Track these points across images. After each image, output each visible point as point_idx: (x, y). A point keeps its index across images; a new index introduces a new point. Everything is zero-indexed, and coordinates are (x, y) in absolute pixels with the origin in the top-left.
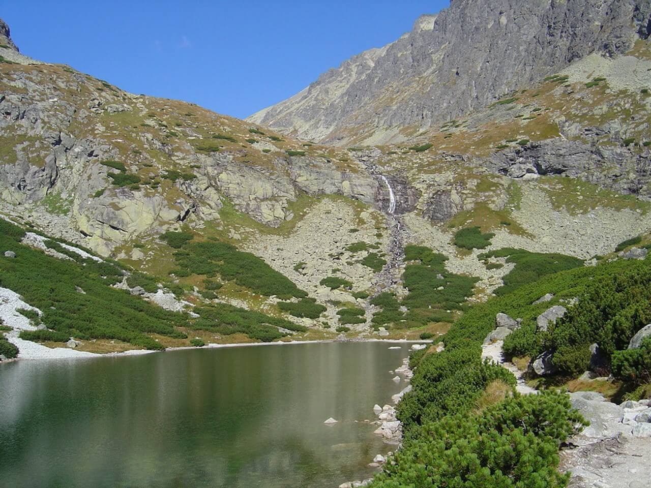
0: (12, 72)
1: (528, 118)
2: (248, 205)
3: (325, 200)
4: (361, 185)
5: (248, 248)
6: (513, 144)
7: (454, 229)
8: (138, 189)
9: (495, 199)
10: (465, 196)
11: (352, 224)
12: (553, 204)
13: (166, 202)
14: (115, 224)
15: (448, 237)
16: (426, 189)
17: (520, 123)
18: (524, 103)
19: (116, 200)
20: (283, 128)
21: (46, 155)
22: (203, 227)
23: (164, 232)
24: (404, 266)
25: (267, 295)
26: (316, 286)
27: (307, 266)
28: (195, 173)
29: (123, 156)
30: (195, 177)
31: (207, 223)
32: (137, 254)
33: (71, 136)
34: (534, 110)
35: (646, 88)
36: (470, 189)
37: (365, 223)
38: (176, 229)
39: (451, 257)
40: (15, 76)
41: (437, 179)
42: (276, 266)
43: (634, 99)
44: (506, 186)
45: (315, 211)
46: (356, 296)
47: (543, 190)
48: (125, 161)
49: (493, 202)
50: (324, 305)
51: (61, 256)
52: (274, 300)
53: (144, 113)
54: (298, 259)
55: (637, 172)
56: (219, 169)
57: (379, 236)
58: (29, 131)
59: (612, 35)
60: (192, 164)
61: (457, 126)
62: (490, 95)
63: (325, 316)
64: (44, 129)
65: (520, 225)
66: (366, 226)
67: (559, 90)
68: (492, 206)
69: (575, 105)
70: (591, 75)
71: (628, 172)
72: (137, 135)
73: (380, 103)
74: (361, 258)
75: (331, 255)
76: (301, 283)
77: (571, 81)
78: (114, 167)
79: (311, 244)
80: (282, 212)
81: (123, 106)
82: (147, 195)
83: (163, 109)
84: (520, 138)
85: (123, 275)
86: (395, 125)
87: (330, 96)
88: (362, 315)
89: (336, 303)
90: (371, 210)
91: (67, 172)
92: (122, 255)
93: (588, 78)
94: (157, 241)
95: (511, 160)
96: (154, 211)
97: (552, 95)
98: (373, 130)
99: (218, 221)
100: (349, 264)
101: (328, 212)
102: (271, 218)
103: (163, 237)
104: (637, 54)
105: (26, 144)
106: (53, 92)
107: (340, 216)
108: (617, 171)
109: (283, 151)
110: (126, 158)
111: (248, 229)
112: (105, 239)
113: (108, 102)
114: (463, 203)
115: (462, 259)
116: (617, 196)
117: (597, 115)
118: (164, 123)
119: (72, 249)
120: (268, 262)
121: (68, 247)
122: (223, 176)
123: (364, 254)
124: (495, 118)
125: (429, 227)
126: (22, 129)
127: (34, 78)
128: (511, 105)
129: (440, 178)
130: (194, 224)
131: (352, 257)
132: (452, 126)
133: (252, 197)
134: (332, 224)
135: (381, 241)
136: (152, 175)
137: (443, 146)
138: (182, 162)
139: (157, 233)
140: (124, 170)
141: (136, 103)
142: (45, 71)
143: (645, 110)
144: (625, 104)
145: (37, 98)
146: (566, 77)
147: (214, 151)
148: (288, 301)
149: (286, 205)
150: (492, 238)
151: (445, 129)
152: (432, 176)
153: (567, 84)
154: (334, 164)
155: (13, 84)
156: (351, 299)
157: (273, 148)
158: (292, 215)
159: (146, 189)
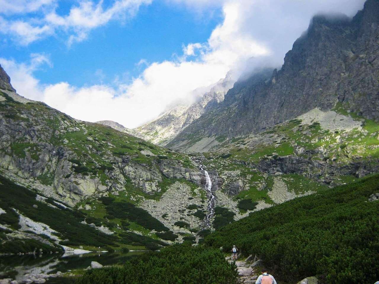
0: (21, 110)
1: (279, 143)
2: (139, 183)
3: (177, 182)
4: (195, 175)
5: (140, 206)
6: (270, 157)
7: (239, 200)
8: (87, 175)
9: (260, 185)
10: (245, 183)
11: (190, 195)
12: (288, 188)
13: (101, 182)
14: (76, 191)
15: (236, 203)
16: (227, 179)
17: (275, 146)
18: (278, 134)
19: (77, 180)
20: (150, 131)
21: (40, 154)
22: (118, 194)
23: (100, 197)
24: (214, 217)
25: (151, 229)
26: (173, 226)
27: (168, 215)
28: (113, 167)
29: (79, 157)
30: (114, 169)
31: (120, 192)
32: (88, 207)
33: (52, 145)
34: (283, 139)
35: (338, 131)
36: (248, 180)
37: (196, 195)
38: (106, 195)
39: (237, 213)
40: (23, 112)
41: (232, 174)
42: (153, 215)
43: (331, 136)
44: (266, 178)
45: (172, 188)
46: (191, 231)
47: (284, 181)
48: (80, 159)
49: (259, 187)
50: (177, 234)
51: (54, 207)
52: (154, 231)
53: (86, 132)
54: (163, 212)
55: (330, 173)
56: (124, 164)
57: (203, 202)
58: (30, 141)
59: (325, 99)
60: (112, 162)
61: (244, 144)
62: (265, 122)
63: (178, 240)
64: (38, 141)
65: (271, 198)
66: (197, 196)
67: (295, 128)
68: (258, 189)
69: (303, 137)
70: (313, 120)
71: (325, 174)
72: (85, 146)
73: (205, 121)
74: (194, 213)
75: (179, 211)
76: (166, 224)
77: (303, 123)
78: (75, 163)
79: (170, 205)
80: (156, 188)
81: (76, 129)
82: (91, 178)
83: (95, 131)
84: (274, 154)
85: (84, 217)
86: (213, 134)
87: (177, 114)
88: (194, 240)
89: (182, 234)
90: (199, 188)
91: (50, 163)
92: (81, 207)
93: (311, 122)
94: (97, 201)
95: (269, 165)
96: (95, 186)
97: (292, 131)
98: (201, 137)
99: (125, 191)
100: (188, 215)
101: (178, 189)
102: (150, 191)
103: (99, 199)
104: (336, 111)
105: (30, 148)
106: (42, 121)
107: (184, 191)
108: (320, 173)
109: (156, 155)
110: (80, 158)
111: (139, 196)
112: (72, 199)
113: (68, 126)
114: (244, 186)
115: (242, 215)
116: (319, 185)
117: (313, 144)
118: (97, 139)
119: (59, 203)
120: (150, 213)
121: (57, 203)
122: (127, 168)
123: (196, 211)
124: (263, 142)
125: (227, 198)
126: (27, 140)
127: (32, 113)
128: (272, 135)
129: (233, 173)
130: (113, 193)
131: (190, 212)
132: (242, 144)
133: (141, 179)
134: (180, 195)
135: (204, 204)
136: (93, 167)
137: (236, 156)
138: (107, 161)
139: (97, 197)
140: (79, 165)
141: (82, 127)
142: (37, 109)
143: (336, 142)
144: (327, 138)
145: (34, 124)
146: (301, 121)
147: (122, 155)
148: (161, 232)
149: (157, 184)
150: (257, 205)
151: (238, 145)
152: (230, 172)
153: (300, 125)
154: (182, 163)
155: (22, 116)
156: (190, 232)
157: (151, 154)
158: (160, 189)
159: (91, 175)
